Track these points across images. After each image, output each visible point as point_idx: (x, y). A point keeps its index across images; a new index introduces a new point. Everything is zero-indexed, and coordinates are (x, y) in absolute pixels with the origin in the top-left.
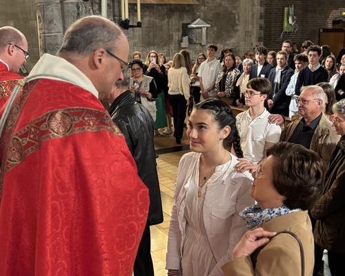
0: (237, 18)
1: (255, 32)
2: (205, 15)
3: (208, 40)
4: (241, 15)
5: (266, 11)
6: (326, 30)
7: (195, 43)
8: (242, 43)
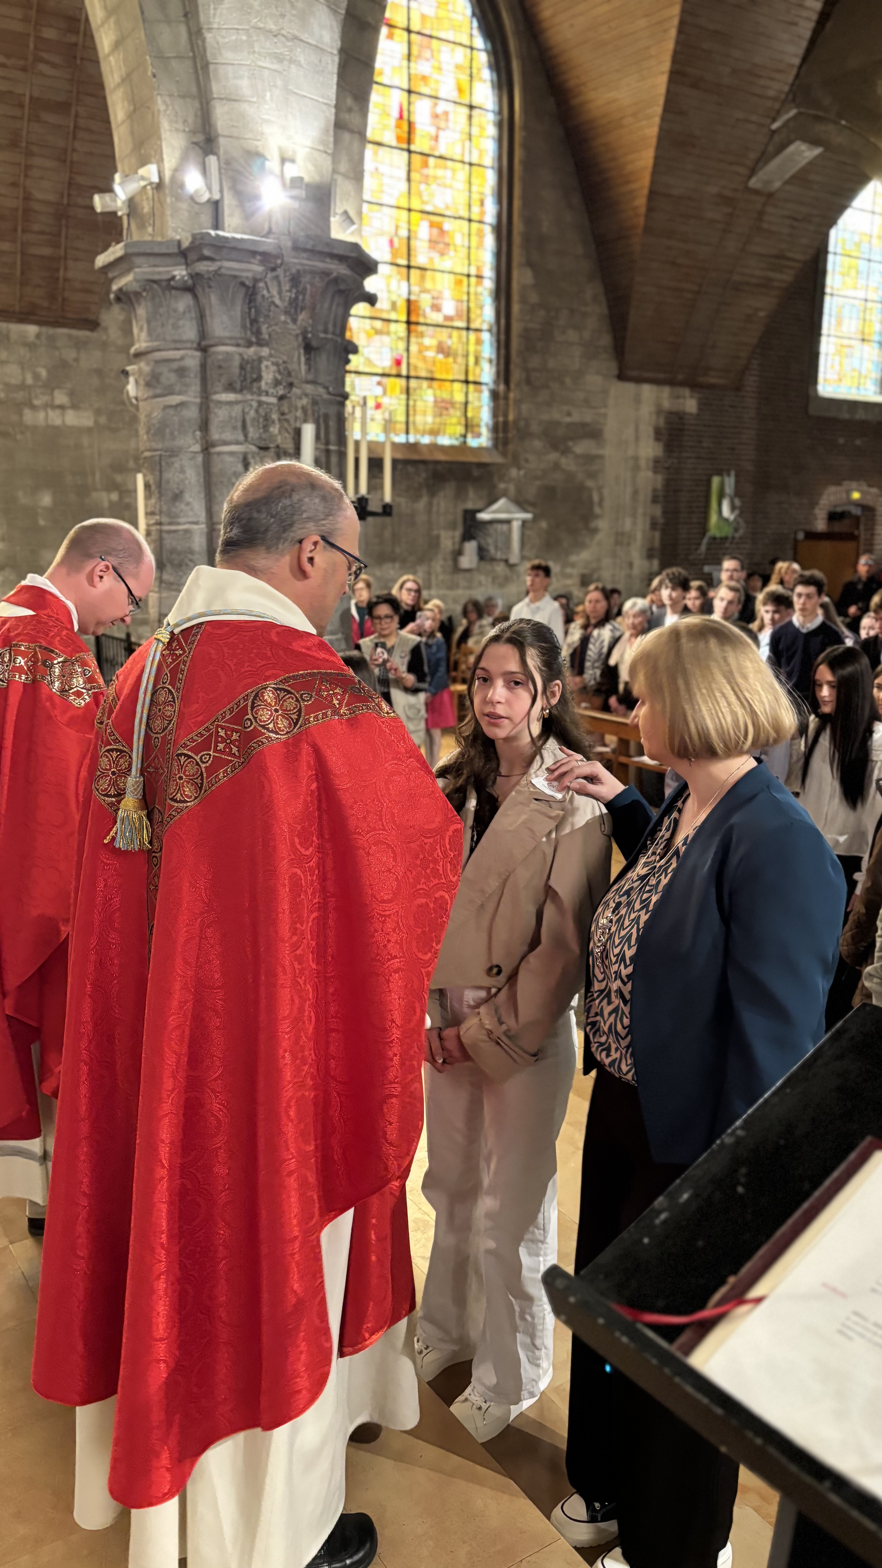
0: (596, 498)
1: (639, 536)
2: (519, 491)
3: (527, 553)
4: (606, 492)
5: (668, 483)
6: (812, 536)
7: (493, 560)
8: (606, 562)
